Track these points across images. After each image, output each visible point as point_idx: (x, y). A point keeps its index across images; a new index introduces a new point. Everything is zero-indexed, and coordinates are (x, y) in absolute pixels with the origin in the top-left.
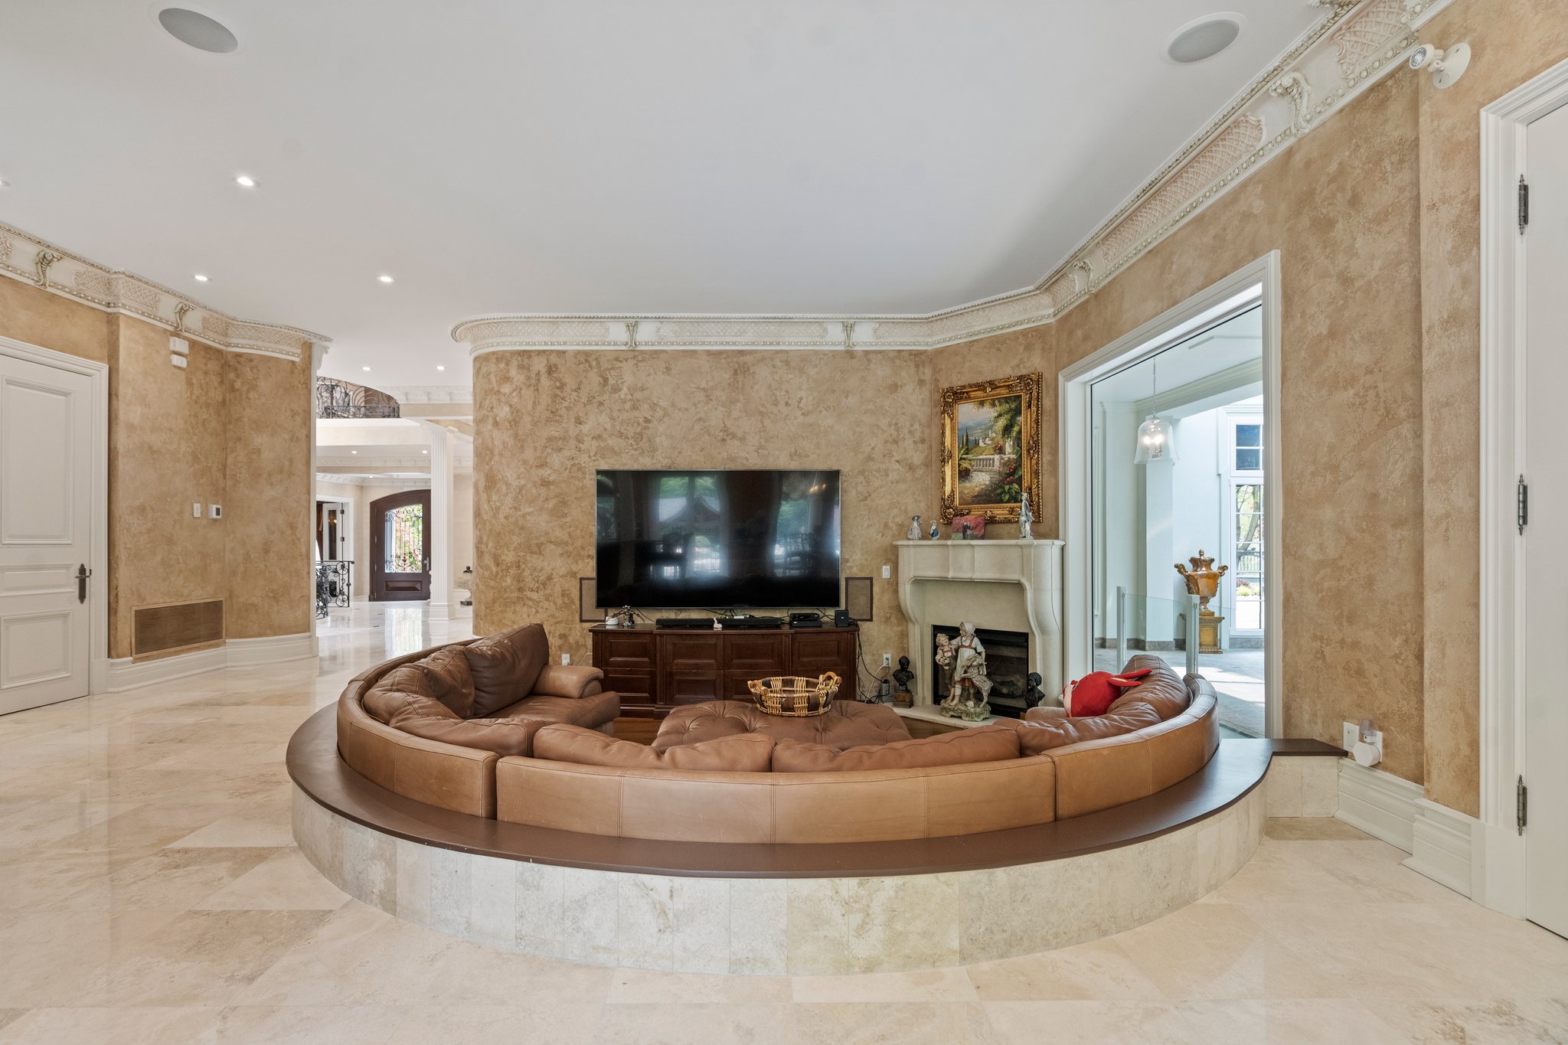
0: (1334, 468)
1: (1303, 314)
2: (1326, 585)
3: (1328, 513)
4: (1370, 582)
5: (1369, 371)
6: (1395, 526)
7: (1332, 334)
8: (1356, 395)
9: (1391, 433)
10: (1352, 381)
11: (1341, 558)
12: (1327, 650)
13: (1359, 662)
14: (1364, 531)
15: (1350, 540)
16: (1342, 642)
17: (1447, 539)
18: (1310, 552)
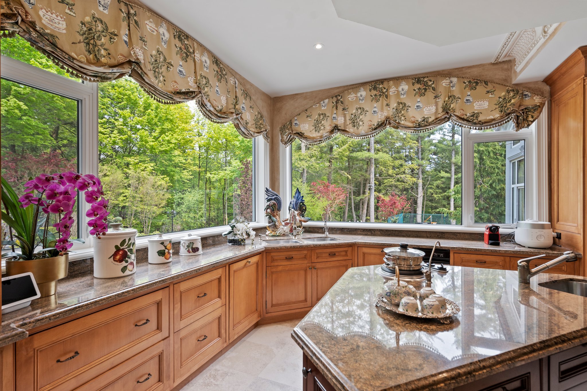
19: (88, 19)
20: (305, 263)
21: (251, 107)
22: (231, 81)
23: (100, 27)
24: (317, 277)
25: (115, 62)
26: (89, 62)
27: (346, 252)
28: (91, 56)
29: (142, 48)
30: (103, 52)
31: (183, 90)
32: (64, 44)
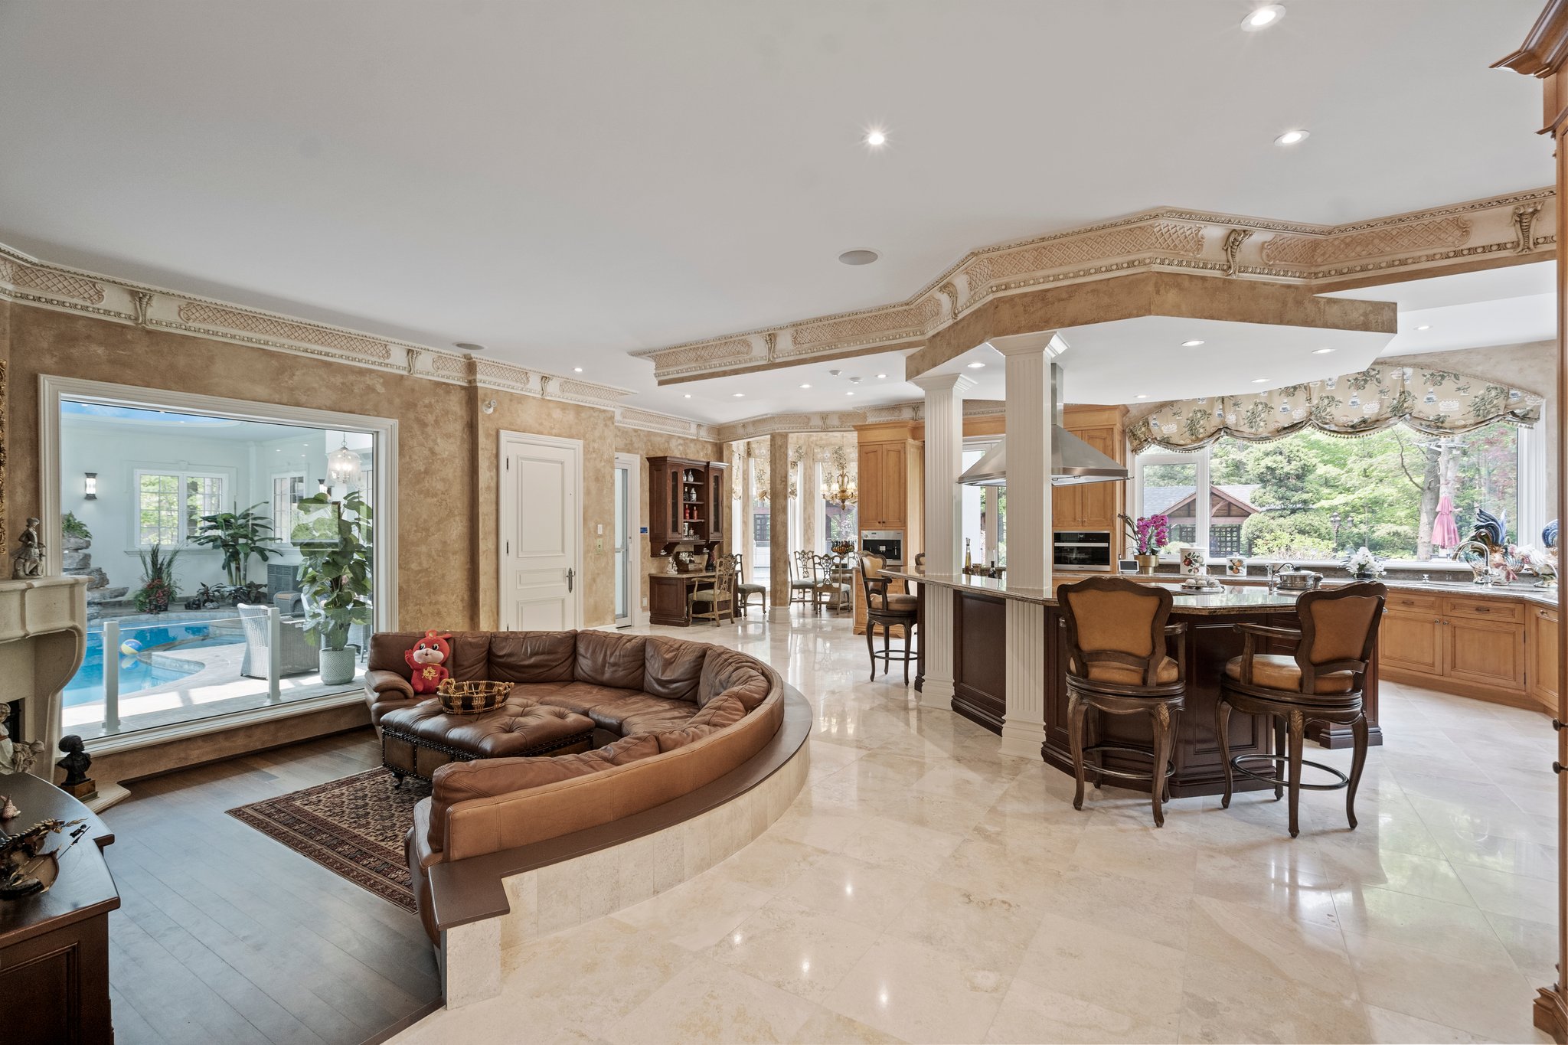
0: (427, 530)
1: (410, 457)
2: (422, 580)
3: (423, 549)
4: (443, 576)
5: (443, 493)
6: (453, 554)
7: (426, 472)
8: (438, 501)
9: (452, 520)
10: (435, 495)
11: (430, 568)
12: (423, 609)
13: (438, 609)
14: (440, 556)
15: (434, 560)
16: (431, 603)
17: (487, 558)
18: (414, 566)
19: (1191, 415)
20: (1432, 615)
21: (1459, 389)
22: (1395, 374)
23: (1199, 415)
24: (1455, 637)
25: (1209, 434)
26: (1194, 441)
27: (1512, 610)
28: (1194, 437)
29: (1235, 411)
30: (1201, 430)
31: (1286, 426)
32: (1175, 440)
